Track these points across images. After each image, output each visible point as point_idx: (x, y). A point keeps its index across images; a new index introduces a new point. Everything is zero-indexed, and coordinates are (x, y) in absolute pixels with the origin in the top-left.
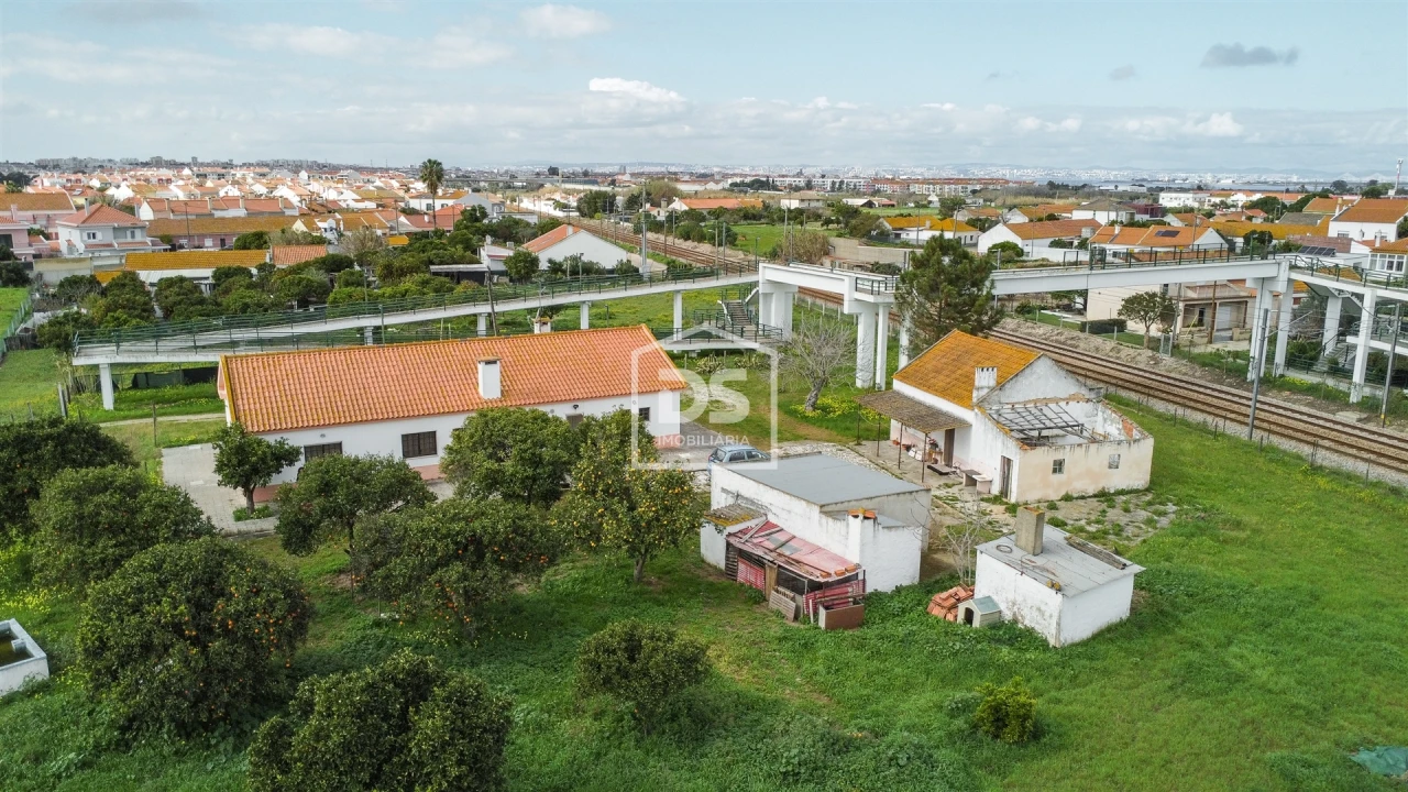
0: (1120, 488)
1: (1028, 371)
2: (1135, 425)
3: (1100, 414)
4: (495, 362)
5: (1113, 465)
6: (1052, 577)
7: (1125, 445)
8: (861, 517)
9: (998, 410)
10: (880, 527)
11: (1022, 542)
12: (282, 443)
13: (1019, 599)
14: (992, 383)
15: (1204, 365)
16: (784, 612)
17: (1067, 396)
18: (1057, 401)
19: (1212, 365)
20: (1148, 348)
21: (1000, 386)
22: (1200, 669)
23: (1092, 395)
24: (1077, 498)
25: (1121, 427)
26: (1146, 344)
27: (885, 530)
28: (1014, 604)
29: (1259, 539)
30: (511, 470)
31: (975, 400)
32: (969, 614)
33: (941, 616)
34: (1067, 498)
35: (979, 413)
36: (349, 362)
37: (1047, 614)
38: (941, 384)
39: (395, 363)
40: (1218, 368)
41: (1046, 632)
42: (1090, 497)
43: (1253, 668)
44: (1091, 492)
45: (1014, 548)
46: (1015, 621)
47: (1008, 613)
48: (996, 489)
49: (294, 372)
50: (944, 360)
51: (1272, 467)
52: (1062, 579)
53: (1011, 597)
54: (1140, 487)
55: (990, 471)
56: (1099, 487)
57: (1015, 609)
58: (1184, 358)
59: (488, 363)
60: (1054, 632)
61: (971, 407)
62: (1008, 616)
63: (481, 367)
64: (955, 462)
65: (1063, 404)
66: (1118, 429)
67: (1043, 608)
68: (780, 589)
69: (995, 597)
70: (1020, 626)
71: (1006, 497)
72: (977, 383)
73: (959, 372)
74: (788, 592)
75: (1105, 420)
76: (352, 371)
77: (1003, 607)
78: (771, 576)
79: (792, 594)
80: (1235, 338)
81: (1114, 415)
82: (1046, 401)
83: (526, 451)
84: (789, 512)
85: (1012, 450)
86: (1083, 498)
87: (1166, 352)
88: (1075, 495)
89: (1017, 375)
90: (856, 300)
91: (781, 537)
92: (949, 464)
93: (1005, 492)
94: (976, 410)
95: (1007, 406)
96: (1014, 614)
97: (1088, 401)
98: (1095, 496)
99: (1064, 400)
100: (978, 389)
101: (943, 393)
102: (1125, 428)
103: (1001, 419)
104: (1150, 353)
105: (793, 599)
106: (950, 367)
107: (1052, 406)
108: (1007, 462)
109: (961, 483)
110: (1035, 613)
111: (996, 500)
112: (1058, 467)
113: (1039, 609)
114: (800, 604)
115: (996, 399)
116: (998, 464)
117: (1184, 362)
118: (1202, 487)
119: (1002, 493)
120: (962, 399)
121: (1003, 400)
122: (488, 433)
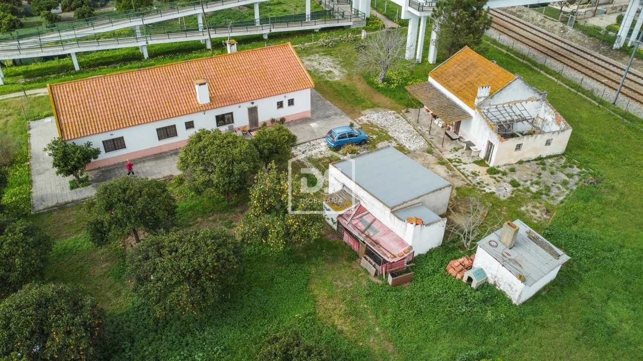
0: (548, 155)
1: (508, 87)
2: (562, 119)
3: (543, 107)
4: (205, 84)
5: (548, 143)
6: (519, 268)
7: (556, 134)
8: (414, 224)
9: (488, 110)
10: (424, 226)
11: (504, 240)
12: (89, 144)
13: (499, 276)
14: (487, 94)
15: (590, 36)
16: (369, 271)
17: (527, 99)
18: (521, 102)
19: (595, 37)
20: (561, 21)
21: (491, 96)
22: (593, 324)
23: (541, 97)
24: (525, 162)
25: (554, 117)
26: (560, 19)
27: (427, 227)
28: (496, 277)
29: (623, 201)
30: (216, 181)
31: (476, 104)
32: (470, 279)
33: (454, 274)
34: (521, 162)
35: (478, 113)
36: (122, 83)
37: (514, 289)
38: (456, 86)
39: (148, 82)
40: (598, 38)
41: (512, 297)
42: (532, 160)
43: (621, 321)
44: (533, 158)
45: (499, 244)
46: (495, 285)
47: (492, 280)
48: (482, 156)
49: (91, 93)
50: (459, 68)
51: (628, 132)
52: (525, 271)
53: (494, 273)
54: (560, 153)
55: (481, 147)
56: (538, 155)
57: (496, 279)
58: (580, 30)
59: (201, 84)
60: (517, 298)
61: (473, 108)
62: (491, 281)
63: (197, 87)
64: (460, 134)
65: (524, 103)
66: (553, 118)
67: (512, 285)
68: (367, 257)
69: (485, 270)
70: (497, 287)
71: (488, 160)
72: (478, 95)
73: (468, 79)
74: (371, 261)
75: (545, 111)
76: (124, 89)
77: (489, 276)
78: (363, 249)
79: (374, 263)
80: (607, 12)
81: (551, 110)
82: (515, 103)
83: (224, 168)
84: (373, 205)
85: (495, 139)
86: (529, 161)
87: (570, 25)
88: (525, 160)
89: (501, 90)
90: (409, 11)
91: (368, 220)
92: (456, 132)
93: (487, 157)
94: (476, 111)
95: (493, 107)
96: (495, 282)
97: (538, 100)
98: (535, 160)
99: (524, 101)
100: (479, 98)
101: (457, 93)
102: (556, 119)
103: (489, 115)
104: (561, 25)
105: (374, 266)
106: (462, 75)
107: (518, 105)
108: (490, 145)
109: (463, 148)
110: (507, 286)
111: (481, 163)
112: (519, 147)
113: (510, 285)
114: (378, 269)
115: (488, 103)
116: (486, 144)
117: (580, 33)
118: (593, 153)
119: (485, 158)
120: (469, 100)
121: (491, 104)
122: (201, 157)
